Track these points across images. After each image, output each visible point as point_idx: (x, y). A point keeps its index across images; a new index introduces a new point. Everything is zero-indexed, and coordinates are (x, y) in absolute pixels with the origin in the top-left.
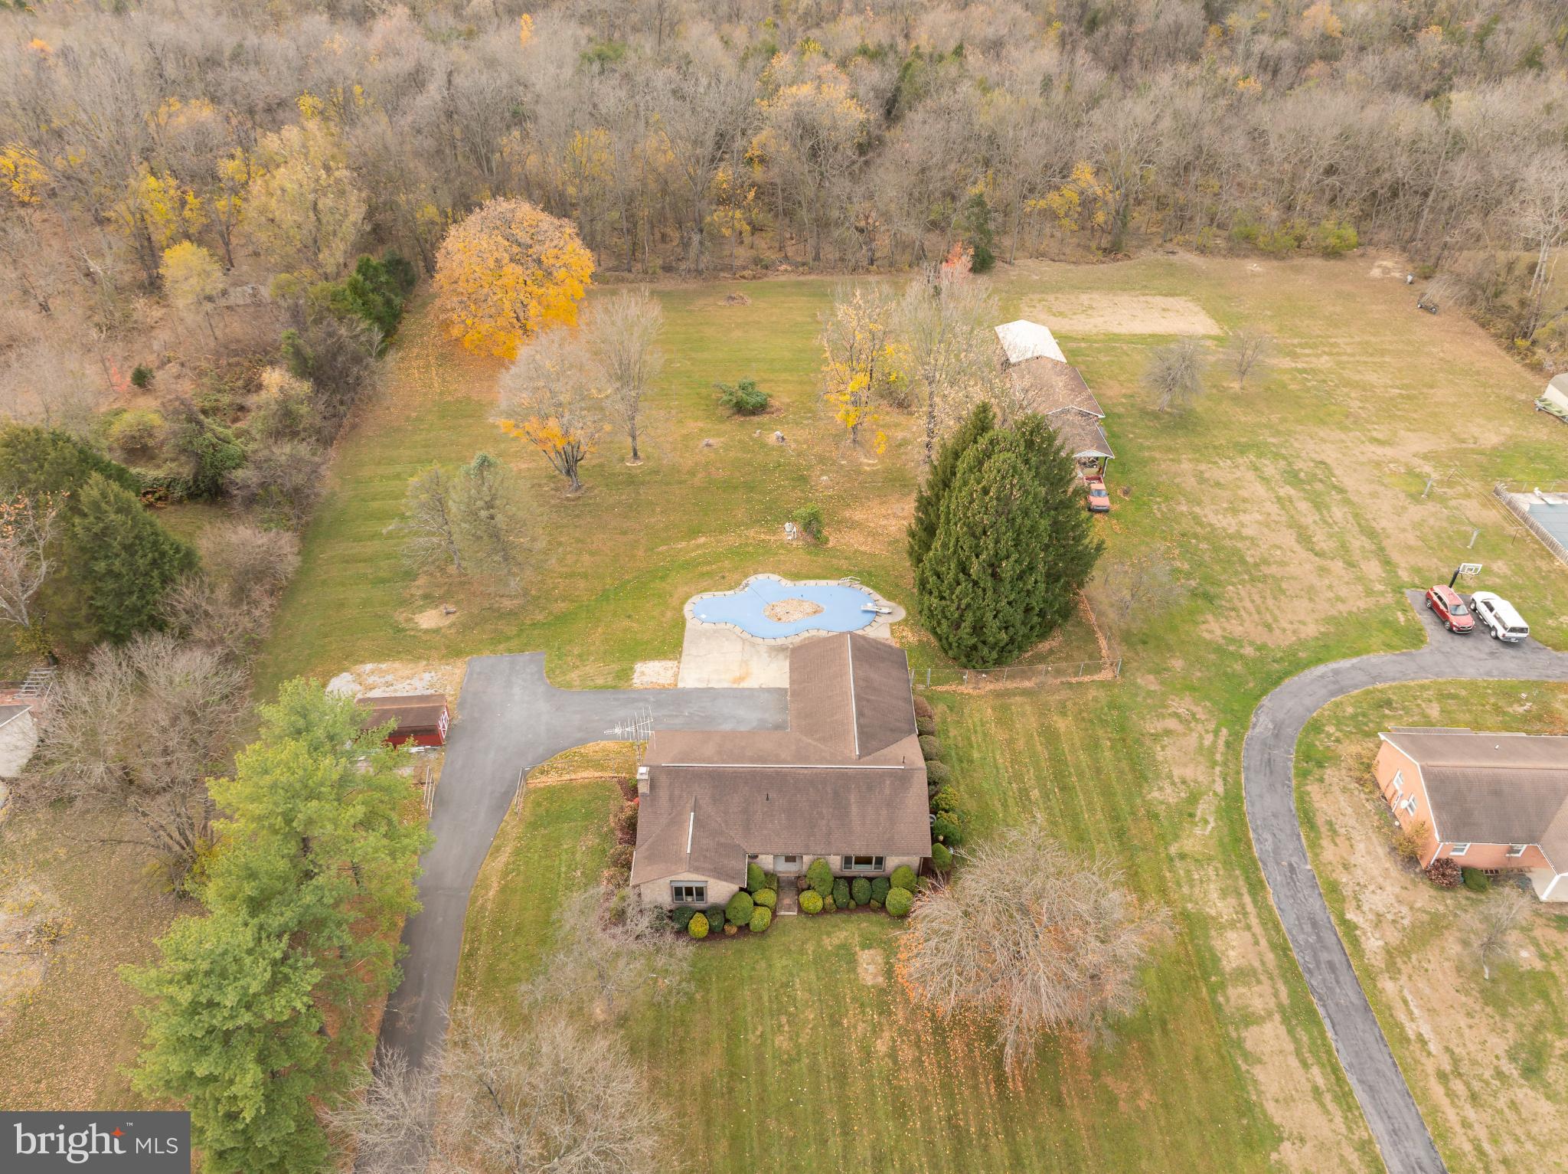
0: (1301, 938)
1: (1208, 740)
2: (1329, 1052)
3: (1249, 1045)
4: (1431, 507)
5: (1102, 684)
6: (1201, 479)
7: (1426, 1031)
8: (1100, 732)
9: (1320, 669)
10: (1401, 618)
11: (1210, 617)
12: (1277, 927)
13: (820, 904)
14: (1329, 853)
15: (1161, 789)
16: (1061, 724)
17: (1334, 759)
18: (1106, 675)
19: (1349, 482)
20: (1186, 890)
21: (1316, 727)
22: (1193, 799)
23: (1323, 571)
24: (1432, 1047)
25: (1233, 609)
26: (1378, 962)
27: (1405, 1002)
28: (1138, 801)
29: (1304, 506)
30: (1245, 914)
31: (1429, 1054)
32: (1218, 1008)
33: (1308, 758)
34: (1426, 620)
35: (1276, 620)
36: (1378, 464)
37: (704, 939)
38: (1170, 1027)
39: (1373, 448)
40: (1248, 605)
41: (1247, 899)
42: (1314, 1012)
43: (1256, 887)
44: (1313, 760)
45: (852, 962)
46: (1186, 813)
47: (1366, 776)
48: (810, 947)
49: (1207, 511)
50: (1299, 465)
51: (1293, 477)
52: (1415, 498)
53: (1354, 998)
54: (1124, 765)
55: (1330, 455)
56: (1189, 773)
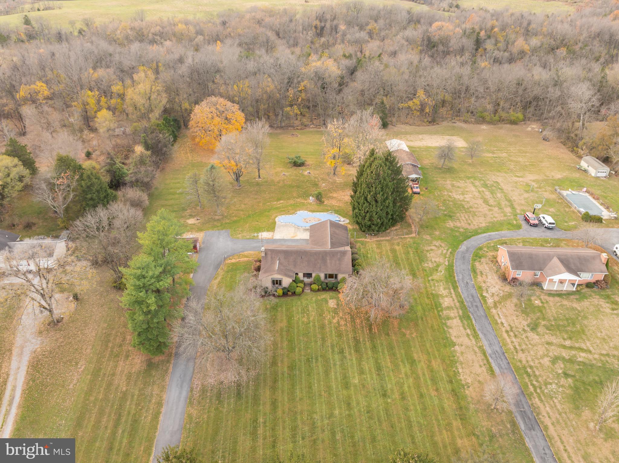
0: (468, 300)
1: (445, 252)
2: (473, 325)
3: (448, 324)
4: (532, 194)
5: (412, 238)
6: (453, 186)
7: (504, 321)
8: (410, 250)
9: (485, 234)
10: (515, 222)
11: (450, 221)
12: (461, 297)
13: (317, 287)
14: (480, 279)
15: (428, 264)
16: (397, 248)
17: (485, 257)
18: (414, 235)
19: (504, 187)
20: (433, 288)
21: (481, 249)
22: (438, 266)
23: (490, 210)
24: (505, 325)
25: (458, 219)
26: (492, 305)
27: (498, 314)
28: (420, 267)
29: (487, 193)
30: (451, 294)
31: (504, 327)
32: (440, 316)
33: (476, 256)
34: (523, 223)
35: (472, 222)
36: (516, 183)
37: (281, 296)
38: (424, 319)
39: (515, 178)
40: (463, 218)
41: (452, 290)
42: (470, 317)
43: (455, 288)
44: (478, 256)
45: (327, 302)
46: (436, 269)
47: (494, 260)
48: (314, 299)
49: (454, 194)
50: (488, 182)
51: (485, 186)
52: (527, 192)
53: (483, 314)
54: (417, 258)
55: (500, 180)
56: (437, 260)
